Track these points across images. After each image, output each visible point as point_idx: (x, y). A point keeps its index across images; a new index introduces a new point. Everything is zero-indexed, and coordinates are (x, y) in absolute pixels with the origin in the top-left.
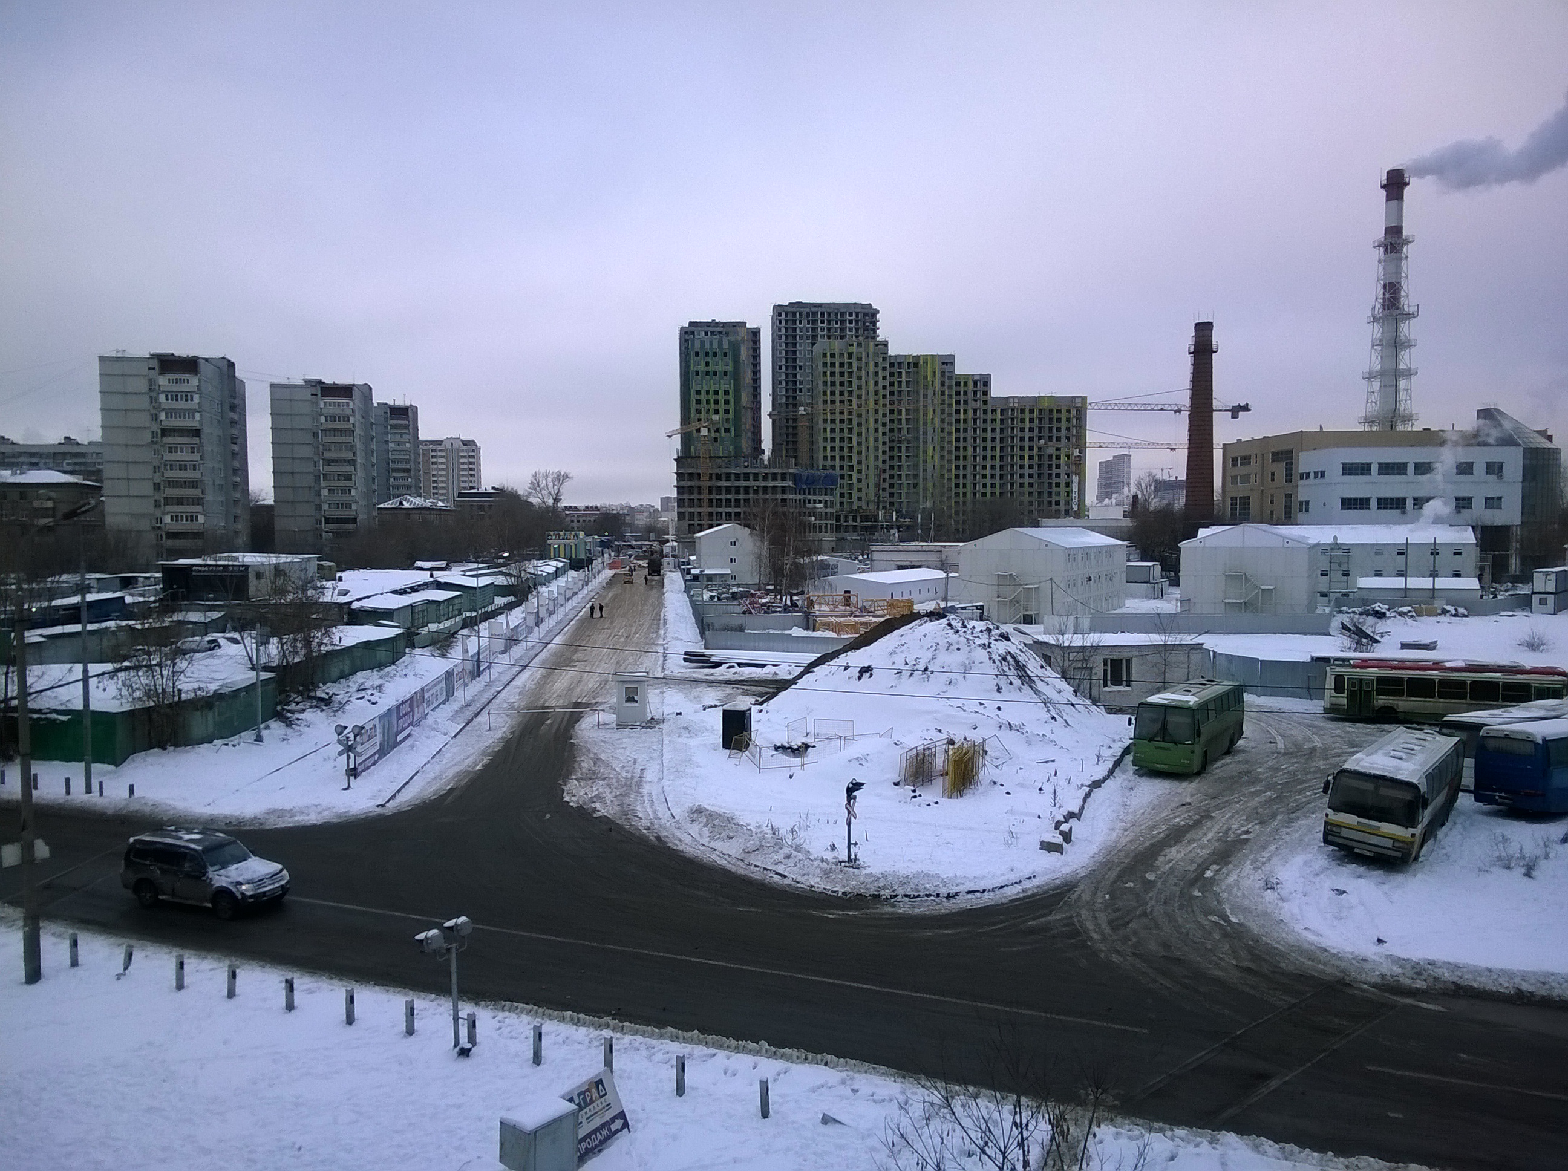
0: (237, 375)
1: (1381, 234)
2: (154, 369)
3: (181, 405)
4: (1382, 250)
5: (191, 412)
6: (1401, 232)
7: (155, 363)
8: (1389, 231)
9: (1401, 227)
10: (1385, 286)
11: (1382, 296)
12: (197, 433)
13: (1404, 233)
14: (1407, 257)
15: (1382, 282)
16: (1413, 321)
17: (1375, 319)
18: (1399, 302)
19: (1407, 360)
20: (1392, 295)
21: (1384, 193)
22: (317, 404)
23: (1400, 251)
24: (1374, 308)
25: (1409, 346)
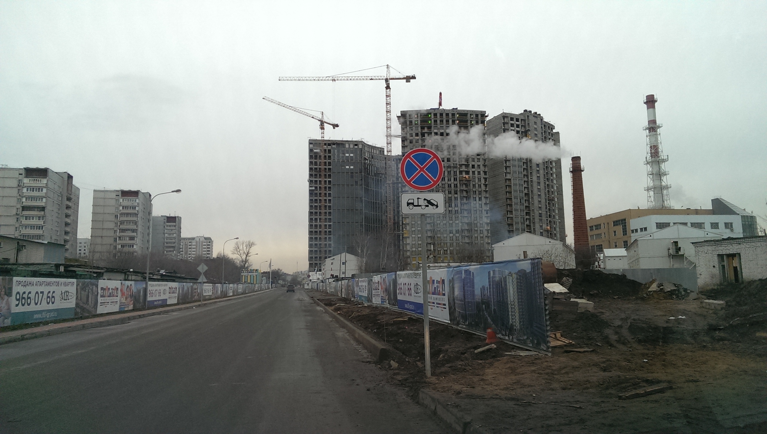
0: (73, 183)
1: (646, 124)
2: (22, 174)
3: (35, 194)
4: (647, 131)
5: (42, 198)
6: (656, 123)
7: (23, 172)
8: (650, 122)
9: (656, 120)
10: (651, 147)
11: (650, 152)
12: (43, 209)
13: (657, 123)
14: (660, 134)
15: (649, 146)
16: (666, 163)
17: (648, 163)
18: (658, 154)
19: (666, 181)
20: (655, 151)
21: (645, 106)
22: (118, 200)
23: (656, 131)
24: (646, 158)
25: (666, 175)
